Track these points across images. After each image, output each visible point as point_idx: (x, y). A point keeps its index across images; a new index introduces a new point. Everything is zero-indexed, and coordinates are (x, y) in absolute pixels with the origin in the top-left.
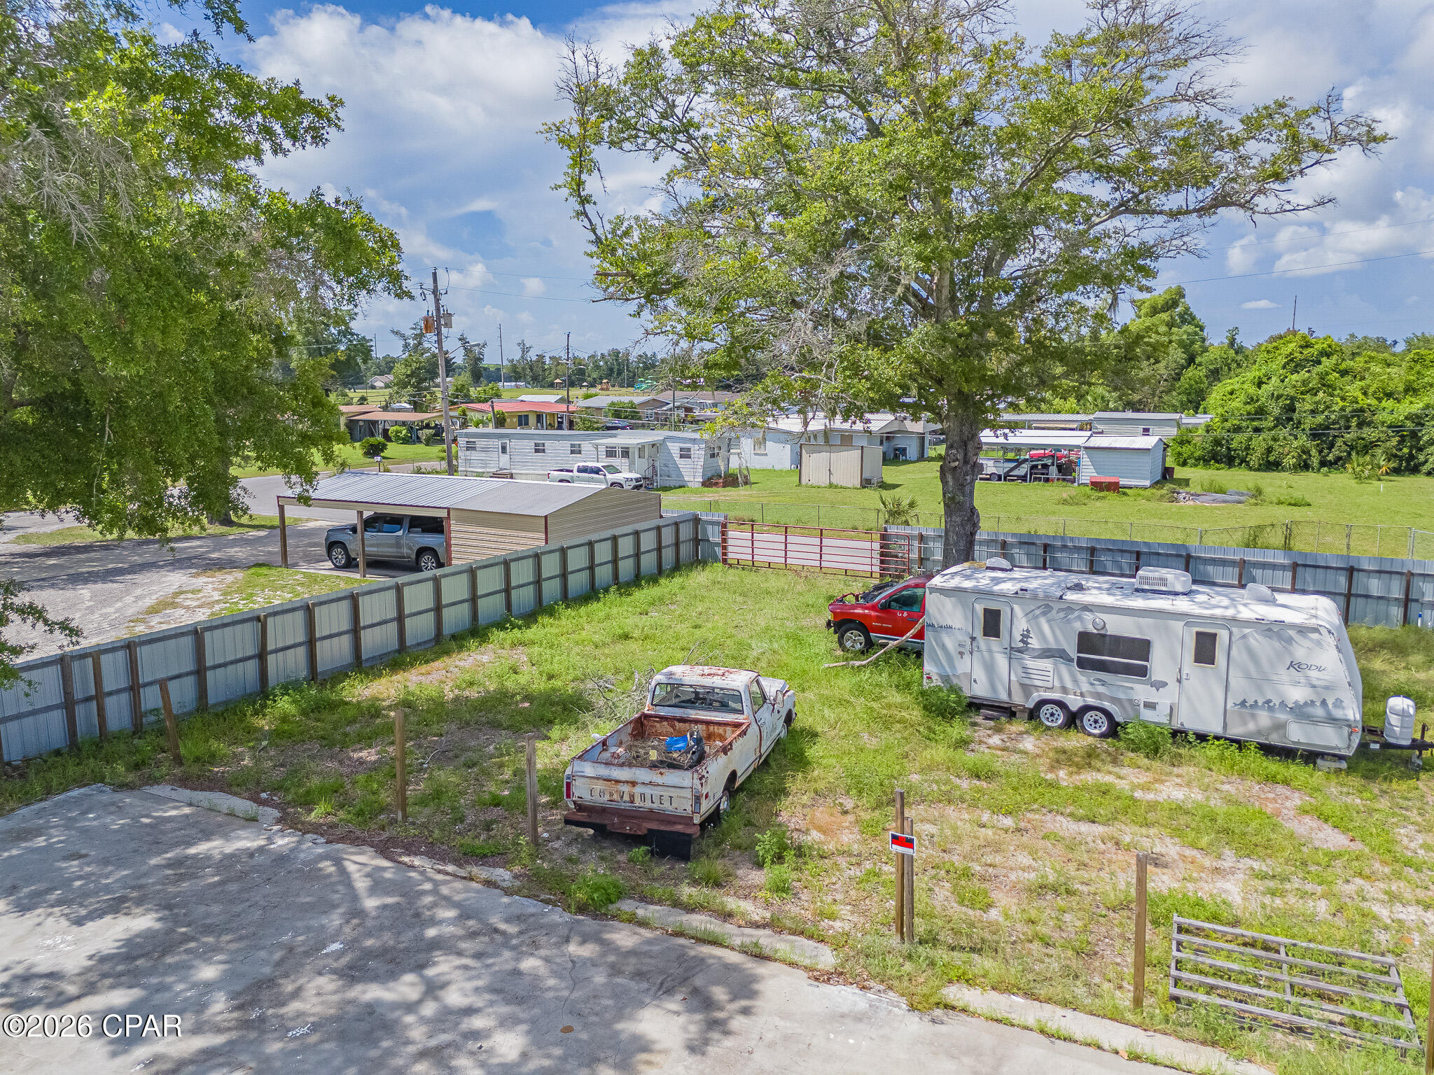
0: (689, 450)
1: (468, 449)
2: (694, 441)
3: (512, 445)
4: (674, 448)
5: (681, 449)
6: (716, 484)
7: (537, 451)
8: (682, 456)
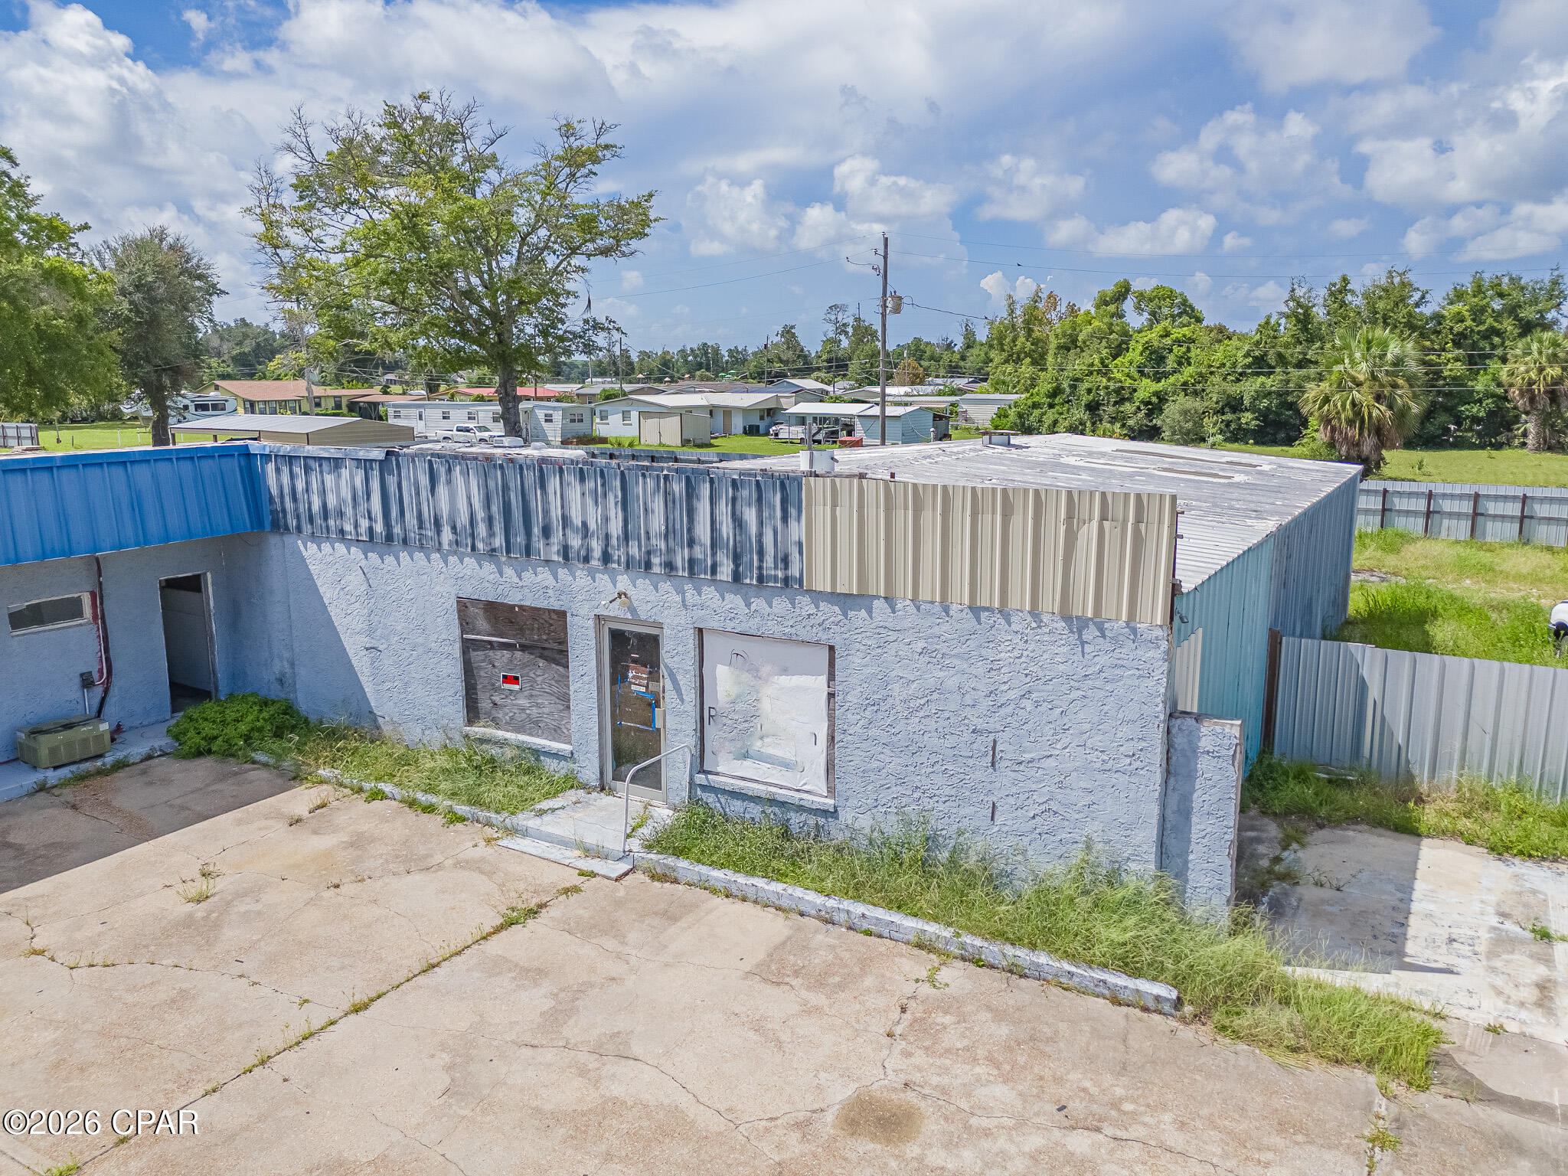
0: (551, 415)
1: (395, 417)
2: (554, 408)
3: (427, 413)
4: (540, 414)
5: (546, 415)
6: (571, 443)
7: (444, 418)
8: (546, 421)
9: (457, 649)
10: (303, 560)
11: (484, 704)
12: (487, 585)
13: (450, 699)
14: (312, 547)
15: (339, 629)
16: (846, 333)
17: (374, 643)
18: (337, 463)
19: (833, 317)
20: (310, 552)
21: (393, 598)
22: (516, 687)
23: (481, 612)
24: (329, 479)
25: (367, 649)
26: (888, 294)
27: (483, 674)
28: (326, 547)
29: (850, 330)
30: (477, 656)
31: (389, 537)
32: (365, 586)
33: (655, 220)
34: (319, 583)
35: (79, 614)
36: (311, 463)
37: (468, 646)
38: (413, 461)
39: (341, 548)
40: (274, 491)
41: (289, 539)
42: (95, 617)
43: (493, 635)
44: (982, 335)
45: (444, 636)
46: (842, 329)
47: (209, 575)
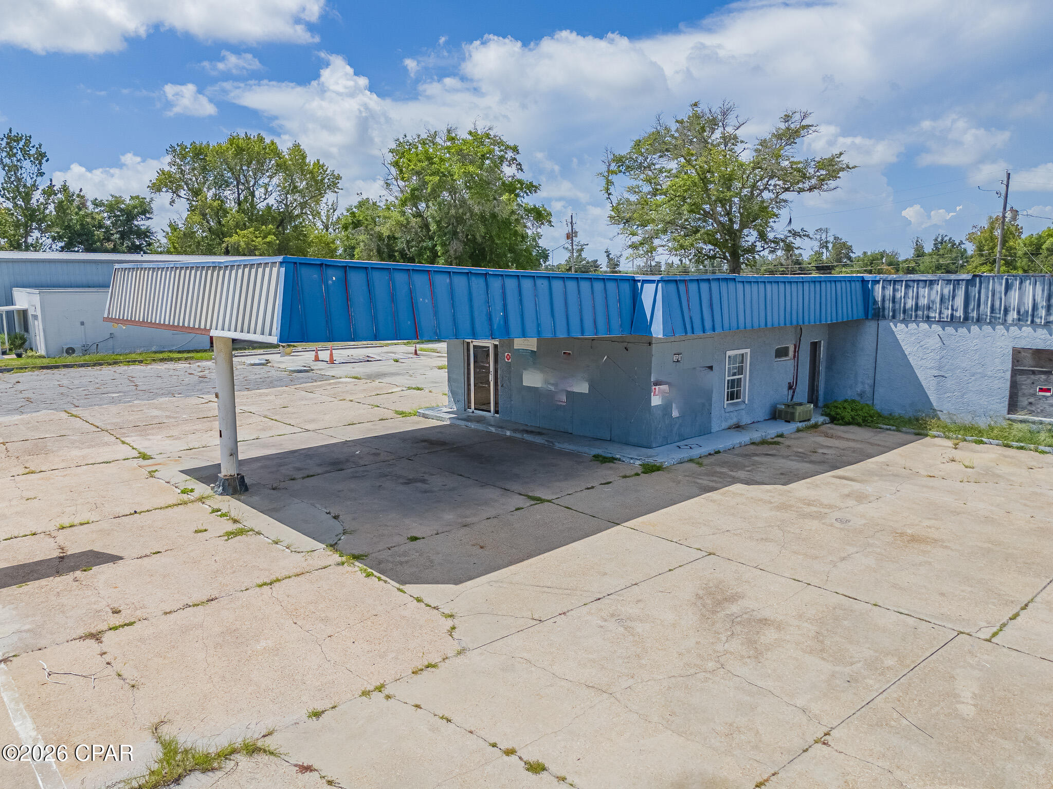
9: (1008, 375)
10: (893, 332)
11: (1024, 402)
12: (1038, 340)
13: (998, 401)
14: (901, 326)
15: (914, 366)
16: (827, 248)
17: (942, 373)
18: (932, 283)
19: (818, 237)
20: (899, 330)
21: (962, 350)
22: (1048, 394)
23: (1029, 355)
24: (921, 291)
25: (935, 377)
26: (1008, 208)
27: (1025, 389)
28: (913, 326)
29: (830, 246)
30: (1020, 378)
31: (966, 318)
32: (940, 344)
33: (853, 168)
34: (902, 344)
35: (786, 355)
36: (911, 284)
37: (1015, 373)
38: (993, 279)
39: (923, 326)
40: (879, 299)
41: (882, 323)
42: (794, 356)
43: (1035, 367)
44: (928, 248)
45: (998, 368)
46: (824, 245)
47: (822, 342)
